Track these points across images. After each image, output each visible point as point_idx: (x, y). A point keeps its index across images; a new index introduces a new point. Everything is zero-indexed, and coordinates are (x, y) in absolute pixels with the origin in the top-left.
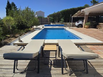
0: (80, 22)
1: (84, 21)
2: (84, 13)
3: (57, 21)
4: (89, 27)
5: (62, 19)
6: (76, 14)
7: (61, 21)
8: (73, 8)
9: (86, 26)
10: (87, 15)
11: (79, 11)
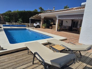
0: (38, 24)
1: (41, 23)
2: (41, 17)
3: (14, 21)
4: (45, 28)
5: (20, 20)
6: (34, 16)
7: (19, 21)
8: (30, 11)
9: (43, 27)
10: (43, 19)
11: (37, 15)
